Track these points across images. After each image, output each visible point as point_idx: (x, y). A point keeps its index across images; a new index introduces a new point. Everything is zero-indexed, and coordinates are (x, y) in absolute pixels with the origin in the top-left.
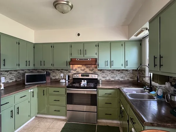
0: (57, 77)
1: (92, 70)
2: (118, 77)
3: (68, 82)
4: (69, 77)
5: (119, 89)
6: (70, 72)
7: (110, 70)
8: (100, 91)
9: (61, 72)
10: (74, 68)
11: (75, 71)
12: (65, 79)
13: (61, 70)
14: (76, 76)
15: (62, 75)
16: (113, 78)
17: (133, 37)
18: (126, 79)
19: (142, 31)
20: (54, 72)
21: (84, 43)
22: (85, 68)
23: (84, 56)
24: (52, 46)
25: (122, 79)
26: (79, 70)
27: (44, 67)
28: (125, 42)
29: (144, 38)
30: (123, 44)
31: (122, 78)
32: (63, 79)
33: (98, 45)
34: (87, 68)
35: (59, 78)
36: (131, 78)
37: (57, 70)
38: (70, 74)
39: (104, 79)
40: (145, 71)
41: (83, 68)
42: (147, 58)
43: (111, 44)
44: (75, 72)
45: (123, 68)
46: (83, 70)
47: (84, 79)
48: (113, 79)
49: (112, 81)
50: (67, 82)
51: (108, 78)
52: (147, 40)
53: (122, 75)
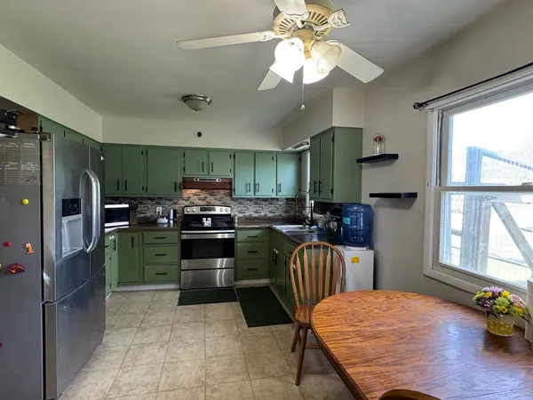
0: (149, 214)
1: (220, 200)
2: (265, 212)
3: (174, 222)
4: (175, 212)
5: (269, 228)
6: (176, 203)
7: (251, 200)
8: (239, 233)
9: (159, 204)
10: (185, 196)
11: (187, 200)
12: (168, 218)
13: (158, 200)
14: (189, 211)
15: (159, 209)
16: (256, 212)
17: (290, 149)
18: (277, 214)
19: (301, 145)
20: (141, 203)
21: (209, 151)
22: (208, 196)
23: (209, 174)
24: (145, 151)
25: (272, 215)
26: (195, 199)
27: (125, 192)
28: (277, 153)
29: (304, 151)
30: (274, 157)
31: (271, 212)
32: (163, 217)
33: (234, 155)
34: (211, 194)
35: (152, 216)
36: (286, 212)
37: (149, 199)
38: (177, 207)
39: (241, 215)
40: (305, 200)
41: (202, 196)
42: (309, 181)
43: (255, 156)
44: (187, 203)
45: (274, 196)
46: (203, 200)
47: (207, 216)
48: (257, 215)
49: (255, 218)
50: (172, 222)
51: (247, 214)
52: (309, 154)
53: (272, 208)
